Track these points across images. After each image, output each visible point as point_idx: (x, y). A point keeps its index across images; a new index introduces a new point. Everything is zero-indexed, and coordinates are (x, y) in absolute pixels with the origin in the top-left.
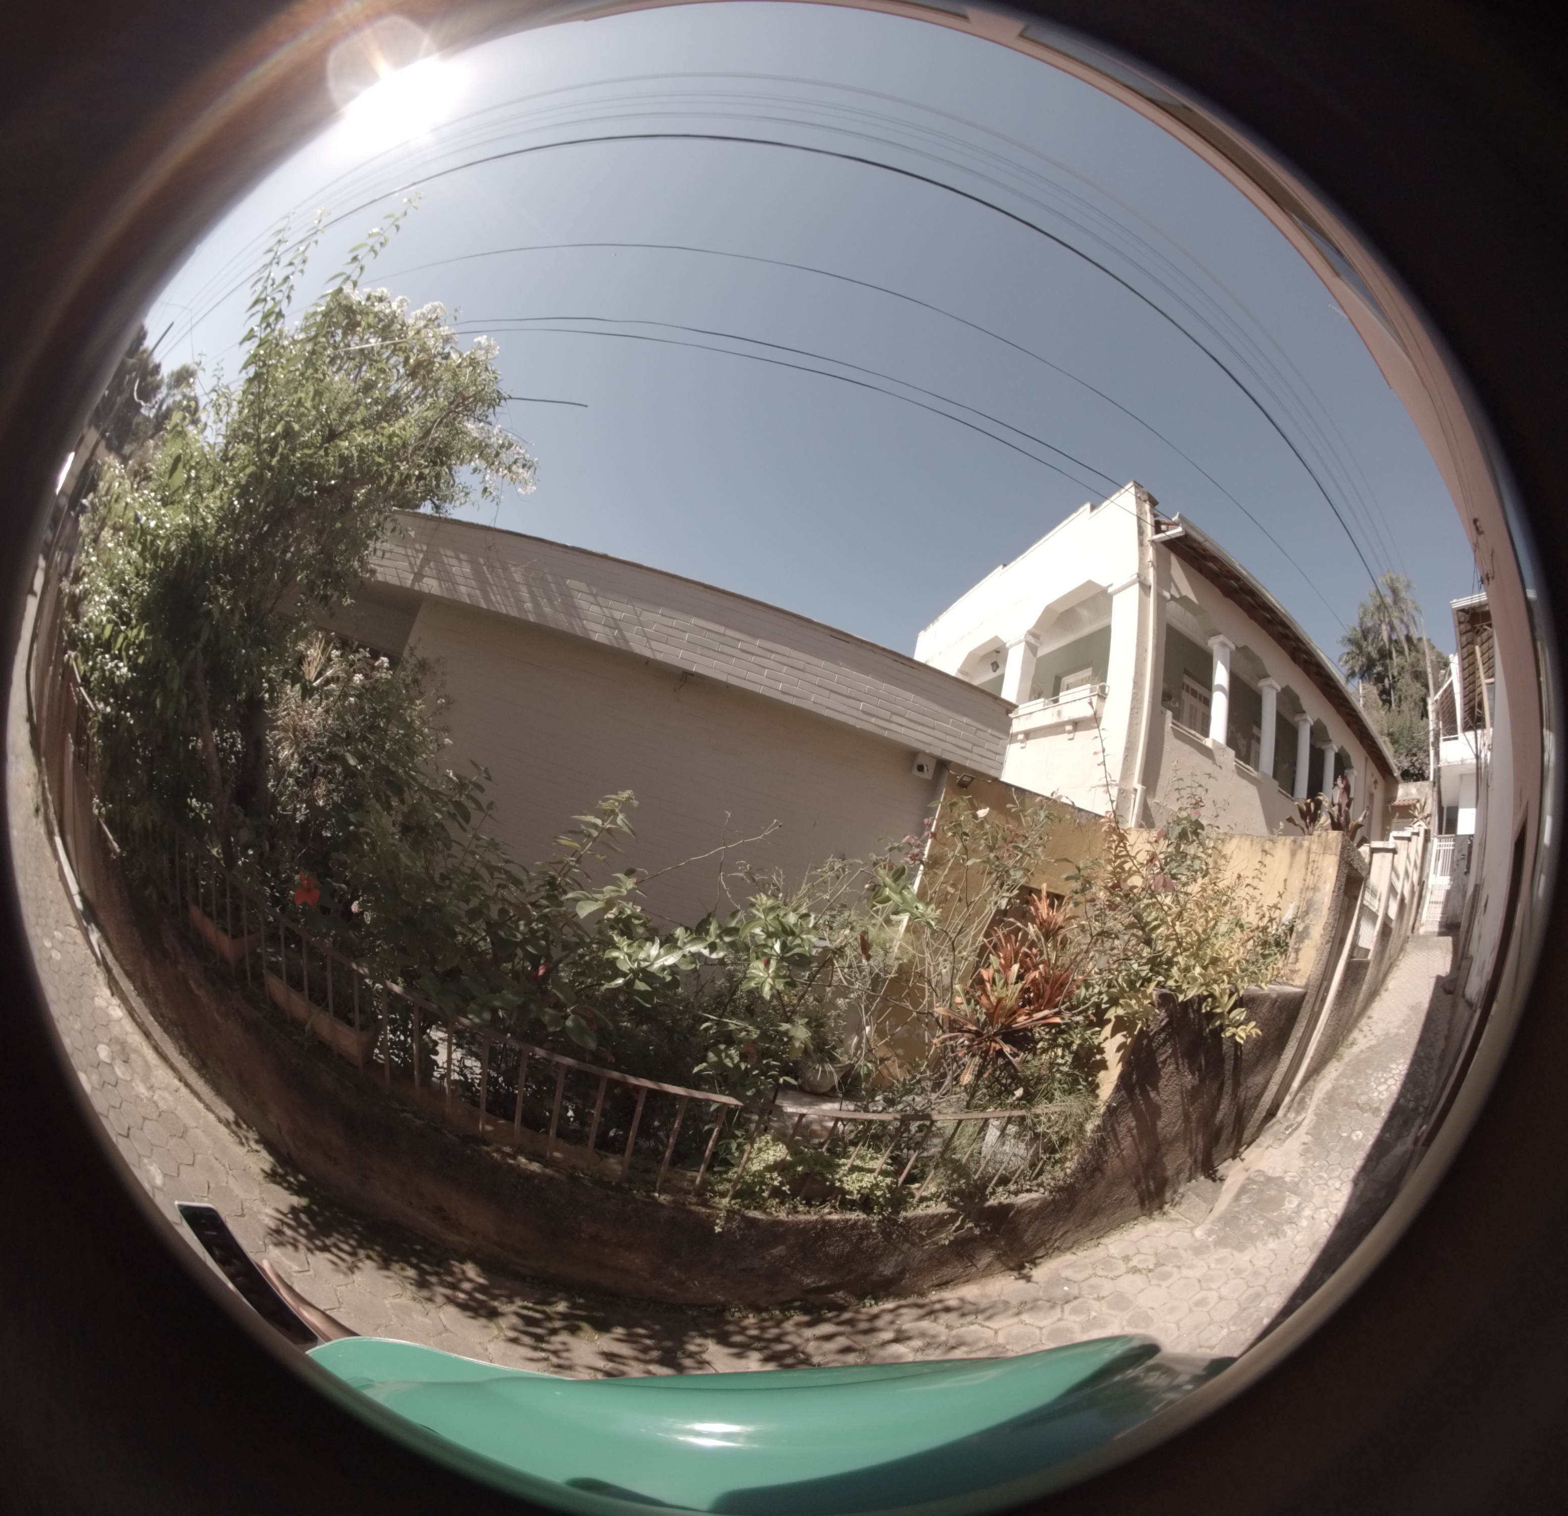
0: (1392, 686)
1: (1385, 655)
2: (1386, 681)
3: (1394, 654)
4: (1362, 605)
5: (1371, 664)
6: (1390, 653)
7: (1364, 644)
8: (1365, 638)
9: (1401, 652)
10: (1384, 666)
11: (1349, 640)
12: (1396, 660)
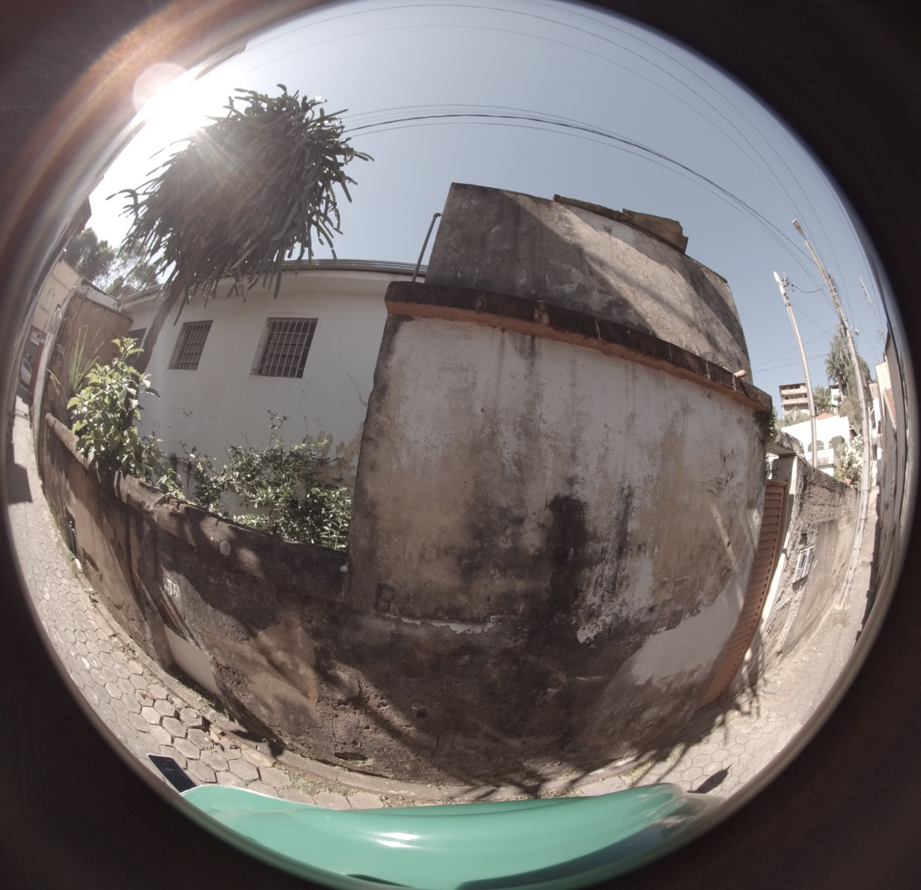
0: (847, 380)
1: (843, 366)
2: (844, 378)
3: (846, 365)
4: (831, 343)
5: (838, 371)
6: (844, 365)
7: (835, 364)
8: (834, 359)
9: (848, 364)
10: (843, 371)
11: (828, 361)
12: (847, 368)
